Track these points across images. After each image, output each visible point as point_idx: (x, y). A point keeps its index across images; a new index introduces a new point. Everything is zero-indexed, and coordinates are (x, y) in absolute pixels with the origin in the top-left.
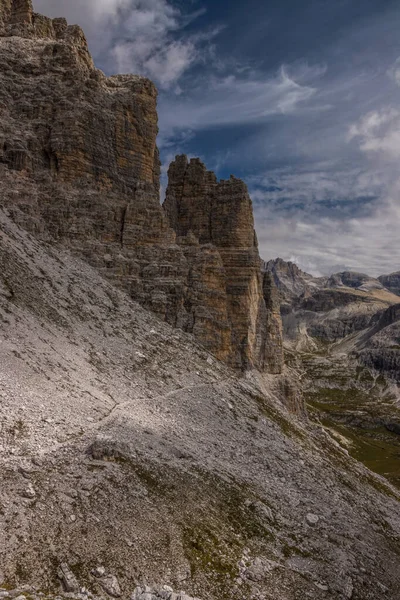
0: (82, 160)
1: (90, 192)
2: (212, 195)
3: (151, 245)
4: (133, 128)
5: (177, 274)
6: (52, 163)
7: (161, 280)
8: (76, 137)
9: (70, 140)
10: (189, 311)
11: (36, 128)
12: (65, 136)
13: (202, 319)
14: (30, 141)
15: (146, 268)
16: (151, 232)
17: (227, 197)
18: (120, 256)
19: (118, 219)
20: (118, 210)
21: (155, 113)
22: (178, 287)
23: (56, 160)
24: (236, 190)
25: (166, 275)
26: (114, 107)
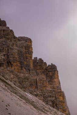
0: (18, 64)
1: (27, 75)
2: (46, 69)
3: (44, 89)
4: (27, 53)
5: (53, 97)
6: (10, 65)
7: (49, 99)
8: (16, 58)
9: (15, 59)
10: (57, 107)
11: (4, 55)
12: (13, 58)
13: (60, 109)
14: (4, 59)
15: (45, 96)
16: (44, 85)
17: (51, 70)
18: (38, 93)
19: (35, 82)
20: (35, 80)
21: (32, 48)
22: (54, 100)
23: (11, 64)
24: (54, 68)
25: (50, 97)
26: (22, 47)
